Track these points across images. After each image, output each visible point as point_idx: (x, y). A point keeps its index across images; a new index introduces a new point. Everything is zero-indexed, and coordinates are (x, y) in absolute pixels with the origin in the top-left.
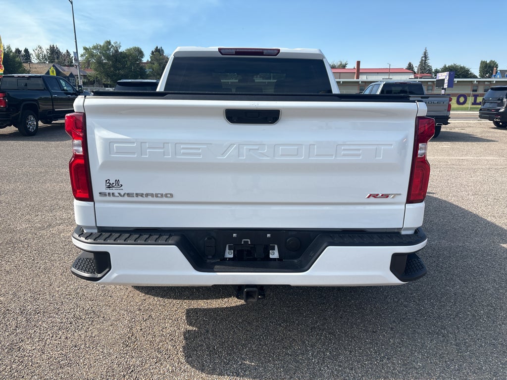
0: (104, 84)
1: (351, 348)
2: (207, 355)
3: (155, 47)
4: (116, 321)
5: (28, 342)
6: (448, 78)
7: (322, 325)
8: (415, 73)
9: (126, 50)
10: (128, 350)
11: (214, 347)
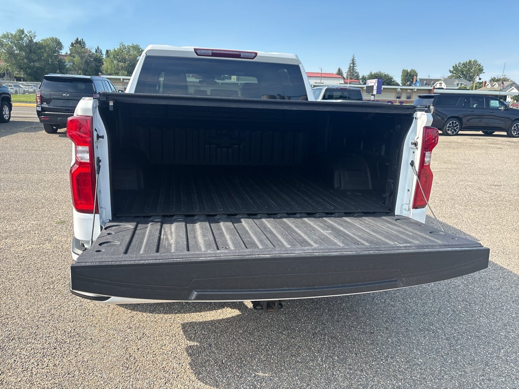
0: (16, 77)
1: (356, 350)
2: (217, 370)
3: (75, 39)
4: (107, 342)
5: (10, 374)
6: (376, 85)
7: (322, 330)
8: (344, 79)
9: (42, 40)
10: (130, 373)
11: (222, 361)
